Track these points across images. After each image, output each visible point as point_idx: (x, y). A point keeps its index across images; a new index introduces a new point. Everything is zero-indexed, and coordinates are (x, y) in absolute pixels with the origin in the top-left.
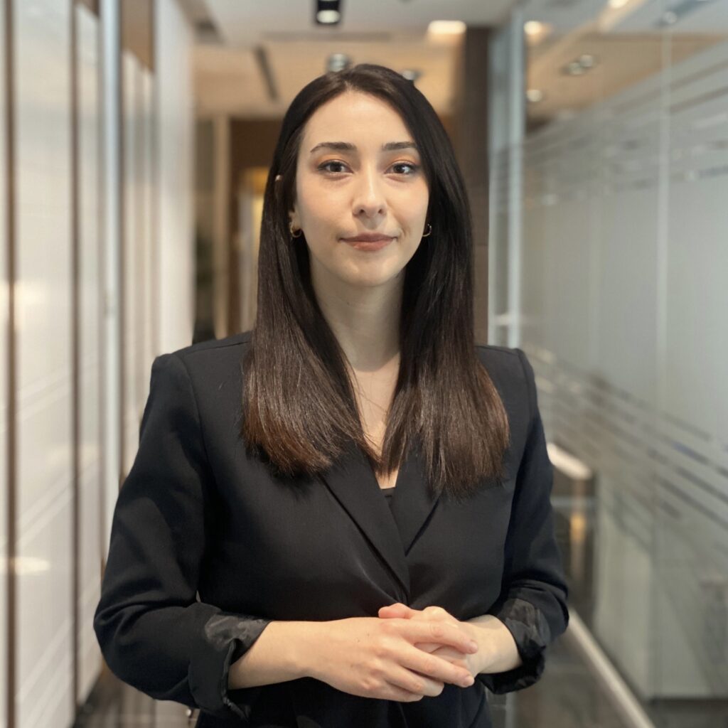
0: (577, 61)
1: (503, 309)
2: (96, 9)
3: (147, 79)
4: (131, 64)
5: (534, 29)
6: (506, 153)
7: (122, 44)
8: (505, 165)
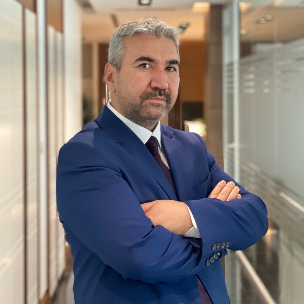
0: (264, 18)
1: (231, 140)
5: (243, 6)
7: (47, 23)
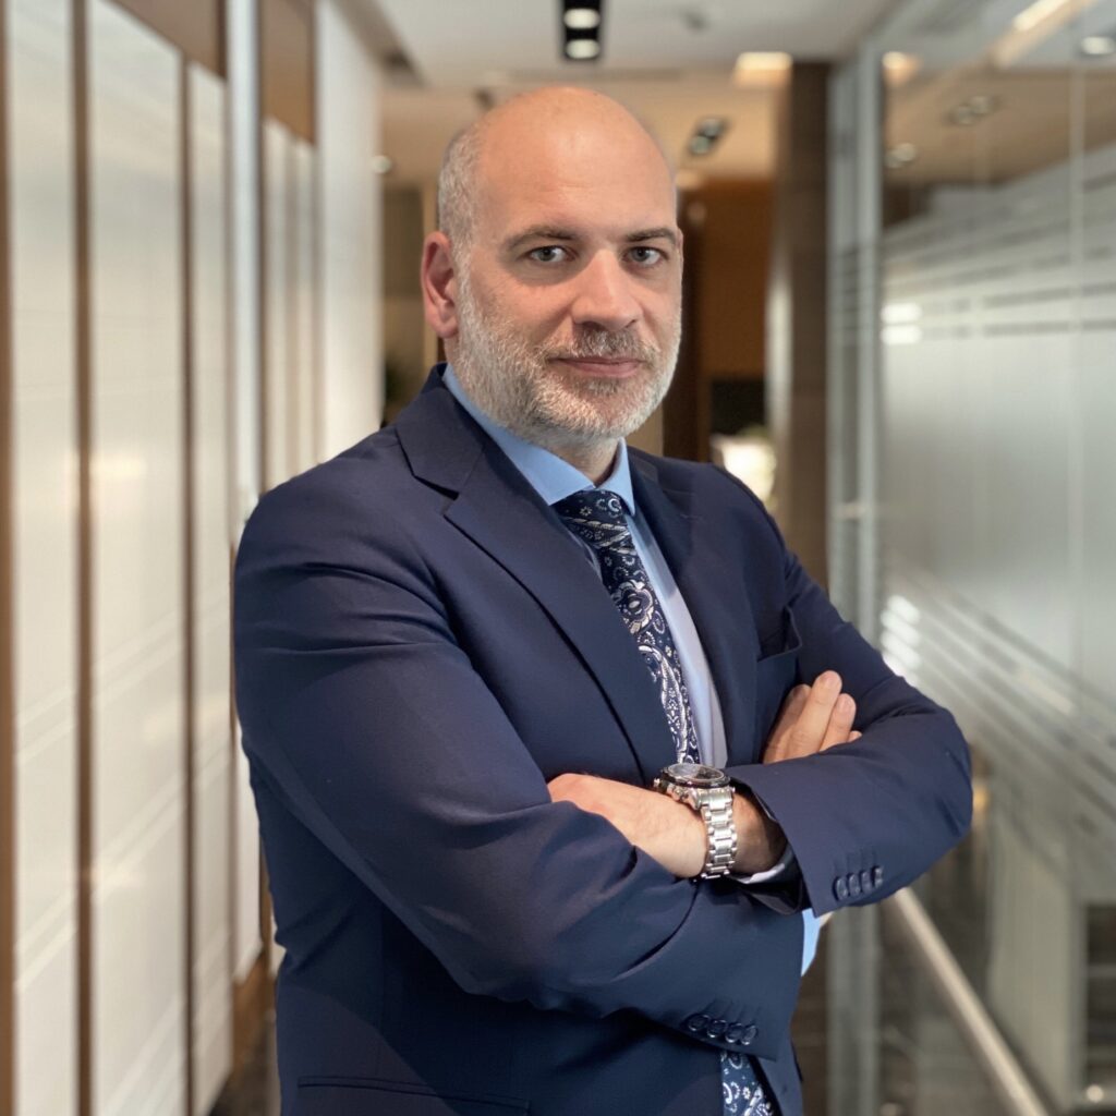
0: (967, 105)
1: (852, 495)
2: (221, 69)
3: (303, 153)
4: (277, 137)
5: (898, 65)
7: (262, 112)
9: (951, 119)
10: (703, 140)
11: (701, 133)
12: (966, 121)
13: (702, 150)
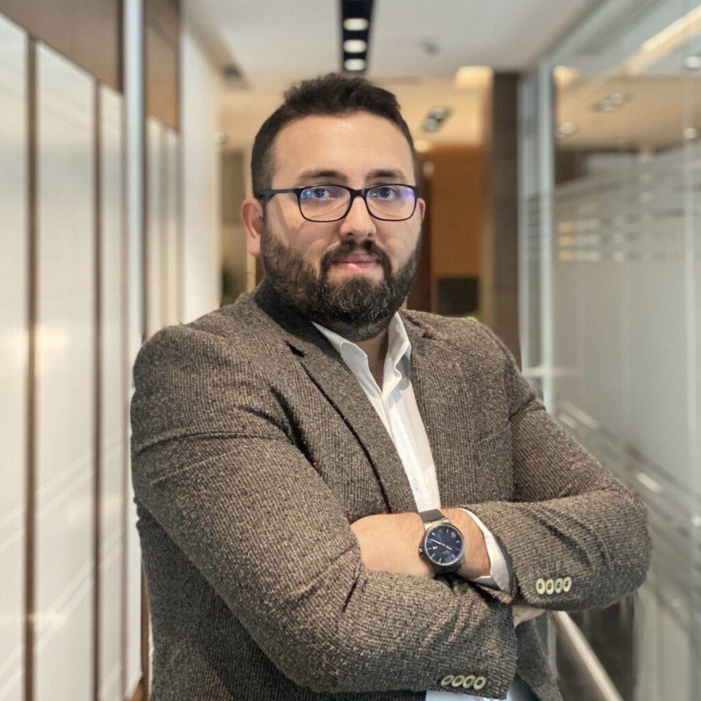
0: (609, 99)
1: (536, 361)
4: (155, 129)
5: (563, 75)
6: (536, 199)
7: (146, 113)
8: (536, 212)
9: (598, 107)
10: (433, 122)
11: (432, 117)
12: (609, 108)
13: (432, 128)
